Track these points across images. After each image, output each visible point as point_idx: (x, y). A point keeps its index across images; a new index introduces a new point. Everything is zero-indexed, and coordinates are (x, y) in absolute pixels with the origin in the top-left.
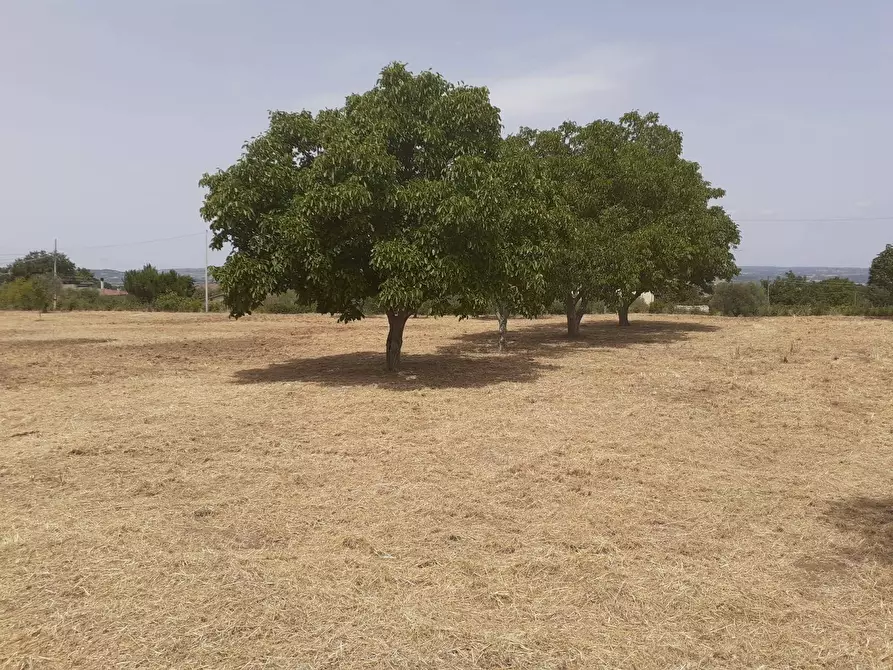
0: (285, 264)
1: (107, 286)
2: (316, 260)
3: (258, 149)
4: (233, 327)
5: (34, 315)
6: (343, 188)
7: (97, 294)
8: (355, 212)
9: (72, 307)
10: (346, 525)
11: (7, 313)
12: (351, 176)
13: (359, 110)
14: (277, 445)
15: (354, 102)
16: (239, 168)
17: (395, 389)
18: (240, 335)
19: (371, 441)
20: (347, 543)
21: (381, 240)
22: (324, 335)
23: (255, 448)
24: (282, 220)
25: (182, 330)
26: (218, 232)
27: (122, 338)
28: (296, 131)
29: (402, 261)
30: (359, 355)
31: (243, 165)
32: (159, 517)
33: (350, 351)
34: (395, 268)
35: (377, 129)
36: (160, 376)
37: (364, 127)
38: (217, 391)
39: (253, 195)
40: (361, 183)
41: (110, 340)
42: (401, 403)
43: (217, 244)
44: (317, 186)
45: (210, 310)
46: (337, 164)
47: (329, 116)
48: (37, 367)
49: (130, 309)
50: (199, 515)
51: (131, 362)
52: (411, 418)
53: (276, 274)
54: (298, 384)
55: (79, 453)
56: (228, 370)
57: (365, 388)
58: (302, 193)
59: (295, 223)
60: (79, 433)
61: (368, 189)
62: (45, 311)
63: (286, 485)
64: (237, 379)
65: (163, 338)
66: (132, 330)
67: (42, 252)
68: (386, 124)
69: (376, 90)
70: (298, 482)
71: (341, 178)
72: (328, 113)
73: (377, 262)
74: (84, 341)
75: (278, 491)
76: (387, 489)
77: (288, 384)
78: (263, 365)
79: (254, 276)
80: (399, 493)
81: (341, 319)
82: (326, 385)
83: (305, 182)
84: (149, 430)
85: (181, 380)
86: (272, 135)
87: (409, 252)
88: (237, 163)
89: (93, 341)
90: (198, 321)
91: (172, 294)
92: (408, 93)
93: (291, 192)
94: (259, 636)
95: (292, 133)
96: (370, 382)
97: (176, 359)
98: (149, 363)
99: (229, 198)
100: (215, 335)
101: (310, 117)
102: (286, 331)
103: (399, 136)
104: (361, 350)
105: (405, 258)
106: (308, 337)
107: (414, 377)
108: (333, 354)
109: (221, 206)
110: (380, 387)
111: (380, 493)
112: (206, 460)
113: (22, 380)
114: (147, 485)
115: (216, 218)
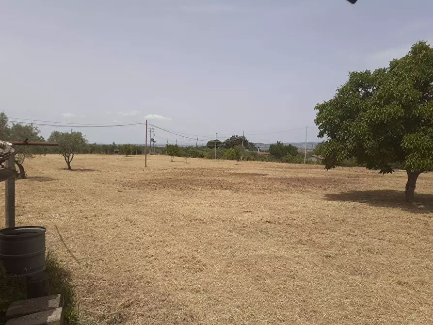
0: (354, 145)
1: (260, 151)
2: (370, 143)
3: (343, 91)
4: (318, 172)
5: (235, 162)
6: (388, 107)
7: (257, 153)
8: (394, 119)
9: (248, 159)
10: (397, 275)
11: (225, 161)
12: (393, 101)
13: (398, 68)
14: (354, 232)
15: (394, 64)
16: (334, 100)
17: (412, 212)
18: (323, 176)
19: (402, 237)
20: (399, 283)
21: (408, 133)
22: (366, 179)
23: (343, 232)
24: (354, 123)
25: (295, 172)
26: (322, 130)
27: (271, 174)
28: (362, 80)
29: (420, 144)
30: (387, 191)
31: (336, 99)
32: (311, 255)
33: (382, 189)
34: (415, 148)
35: (408, 77)
36: (292, 193)
37: (400, 76)
38: (318, 202)
39: (340, 113)
40: (398, 105)
41: (266, 175)
42: (417, 219)
43: (321, 135)
44: (373, 107)
45: (306, 163)
46: (385, 96)
47: (380, 72)
48: (242, 184)
49: (272, 161)
50: (327, 256)
51: (277, 185)
52: (424, 228)
53: (348, 150)
54: (357, 204)
55: (269, 222)
56: (321, 193)
57: (394, 209)
58: (365, 111)
59: (361, 125)
60: (266, 214)
61: (402, 108)
62: (238, 161)
63: (363, 251)
64: (326, 198)
65: (288, 175)
66: (274, 171)
67: (237, 136)
68: (414, 74)
69: (407, 56)
70: (369, 250)
71: (387, 103)
72: (380, 70)
73: (405, 144)
74: (256, 174)
75: (359, 253)
76: (417, 262)
77: (352, 203)
78: (337, 192)
79: (338, 151)
80: (423, 265)
81: (381, 172)
82: (372, 205)
83: (366, 105)
84: (294, 216)
85: (301, 195)
86: (350, 83)
87: (425, 140)
88: (333, 98)
89: (259, 175)
90: (302, 168)
91: (290, 155)
92: (428, 56)
93: (358, 111)
94: (373, 310)
95: (360, 82)
96: (397, 207)
97: (296, 186)
98: (285, 186)
99: (328, 115)
100: (310, 175)
101: (370, 73)
102: (345, 175)
103: (421, 79)
104: (388, 188)
105: (422, 143)
106: (357, 180)
107: (422, 206)
108: (372, 190)
109: (325, 119)
110: (402, 210)
111: (413, 263)
112: (322, 234)
113: (238, 190)
114: (301, 240)
115: (321, 124)
